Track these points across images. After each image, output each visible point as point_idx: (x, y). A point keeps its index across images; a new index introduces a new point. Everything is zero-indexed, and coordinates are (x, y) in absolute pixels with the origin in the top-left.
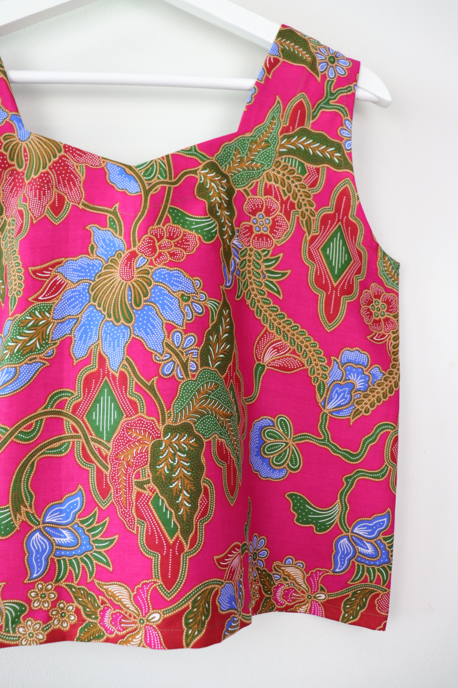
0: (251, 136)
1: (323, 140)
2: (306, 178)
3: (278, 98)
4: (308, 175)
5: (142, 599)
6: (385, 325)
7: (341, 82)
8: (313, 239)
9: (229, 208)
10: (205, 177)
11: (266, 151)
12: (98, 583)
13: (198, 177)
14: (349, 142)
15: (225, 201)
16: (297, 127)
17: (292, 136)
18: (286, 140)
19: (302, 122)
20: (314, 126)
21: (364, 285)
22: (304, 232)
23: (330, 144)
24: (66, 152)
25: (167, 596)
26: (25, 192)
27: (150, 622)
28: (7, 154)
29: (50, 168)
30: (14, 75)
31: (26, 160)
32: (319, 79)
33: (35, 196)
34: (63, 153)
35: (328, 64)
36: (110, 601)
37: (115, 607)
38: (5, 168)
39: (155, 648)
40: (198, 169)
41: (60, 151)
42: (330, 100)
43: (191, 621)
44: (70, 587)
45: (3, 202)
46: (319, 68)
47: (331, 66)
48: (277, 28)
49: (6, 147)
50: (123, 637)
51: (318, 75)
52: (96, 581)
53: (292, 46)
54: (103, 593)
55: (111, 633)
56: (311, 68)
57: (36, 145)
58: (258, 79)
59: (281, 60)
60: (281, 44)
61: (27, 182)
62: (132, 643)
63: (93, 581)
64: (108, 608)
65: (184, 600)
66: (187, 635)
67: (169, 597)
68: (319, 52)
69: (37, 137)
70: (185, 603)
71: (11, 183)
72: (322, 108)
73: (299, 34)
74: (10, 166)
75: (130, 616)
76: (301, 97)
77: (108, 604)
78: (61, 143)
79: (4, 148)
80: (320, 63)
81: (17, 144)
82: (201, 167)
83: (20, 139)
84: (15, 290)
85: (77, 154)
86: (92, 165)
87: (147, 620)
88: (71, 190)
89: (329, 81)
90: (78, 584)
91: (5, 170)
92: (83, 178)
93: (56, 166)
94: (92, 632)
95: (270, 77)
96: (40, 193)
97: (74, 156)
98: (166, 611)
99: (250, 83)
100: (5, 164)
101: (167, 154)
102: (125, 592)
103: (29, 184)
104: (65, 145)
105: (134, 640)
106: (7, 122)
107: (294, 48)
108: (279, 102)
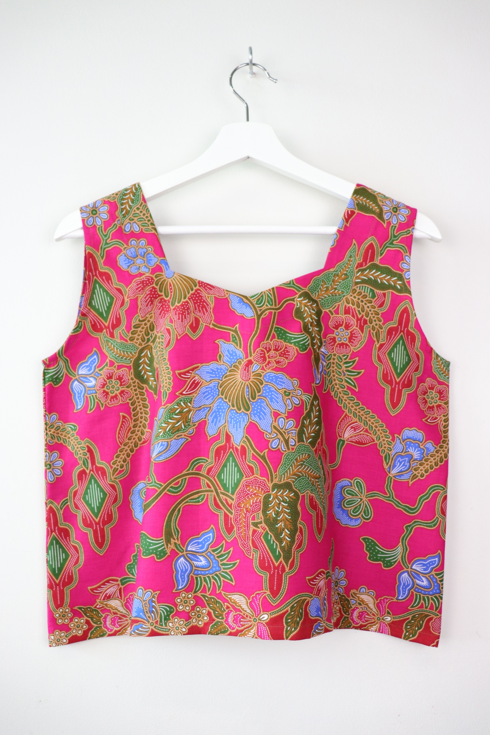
0: (334, 271)
1: (388, 272)
2: (375, 301)
3: (354, 241)
4: (377, 299)
5: (256, 604)
6: (437, 410)
7: (402, 226)
8: (381, 346)
9: (319, 325)
10: (301, 303)
11: (346, 282)
12: (224, 594)
13: (295, 303)
14: (408, 273)
15: (316, 320)
16: (369, 262)
17: (365, 270)
18: (360, 273)
19: (372, 259)
20: (382, 261)
21: (421, 380)
22: (374, 342)
23: (393, 275)
24: (200, 286)
25: (273, 603)
26: (171, 315)
27: (261, 620)
28: (158, 287)
29: (189, 299)
30: (161, 230)
31: (171, 292)
32: (385, 225)
33: (179, 319)
34: (198, 287)
35: (392, 214)
36: (233, 606)
37: (236, 610)
38: (156, 298)
39: (264, 639)
40: (295, 298)
41: (195, 286)
42: (393, 241)
43: (289, 620)
44: (204, 596)
45: (155, 322)
46: (385, 217)
47: (394, 215)
48: (353, 187)
49: (157, 283)
50: (242, 631)
51: (384, 222)
52: (223, 593)
53: (365, 201)
54: (228, 600)
55: (233, 629)
56: (379, 218)
57: (179, 281)
58: (339, 227)
59: (356, 211)
60: (356, 200)
61: (172, 308)
62: (248, 635)
63: (220, 593)
64: (231, 611)
65: (284, 606)
66: (287, 631)
67: (274, 603)
68: (385, 204)
69: (180, 276)
70: (286, 607)
71: (160, 308)
72: (387, 247)
73: (370, 191)
74: (159, 296)
75: (247, 616)
76: (371, 240)
77: (231, 609)
78: (196, 280)
79: (155, 283)
80: (386, 213)
81: (165, 280)
82: (297, 296)
83: (166, 277)
84: (166, 387)
85: (208, 288)
86: (219, 296)
87: (259, 619)
88: (204, 314)
89: (393, 226)
90: (210, 595)
91: (156, 299)
92: (212, 306)
93: (193, 297)
94: (219, 628)
95: (348, 225)
96: (182, 317)
97: (206, 290)
98: (272, 613)
99: (333, 230)
100: (156, 295)
101: (272, 287)
102: (243, 599)
103: (174, 309)
104: (199, 281)
105: (250, 633)
106: (157, 265)
107: (366, 202)
108: (355, 244)
